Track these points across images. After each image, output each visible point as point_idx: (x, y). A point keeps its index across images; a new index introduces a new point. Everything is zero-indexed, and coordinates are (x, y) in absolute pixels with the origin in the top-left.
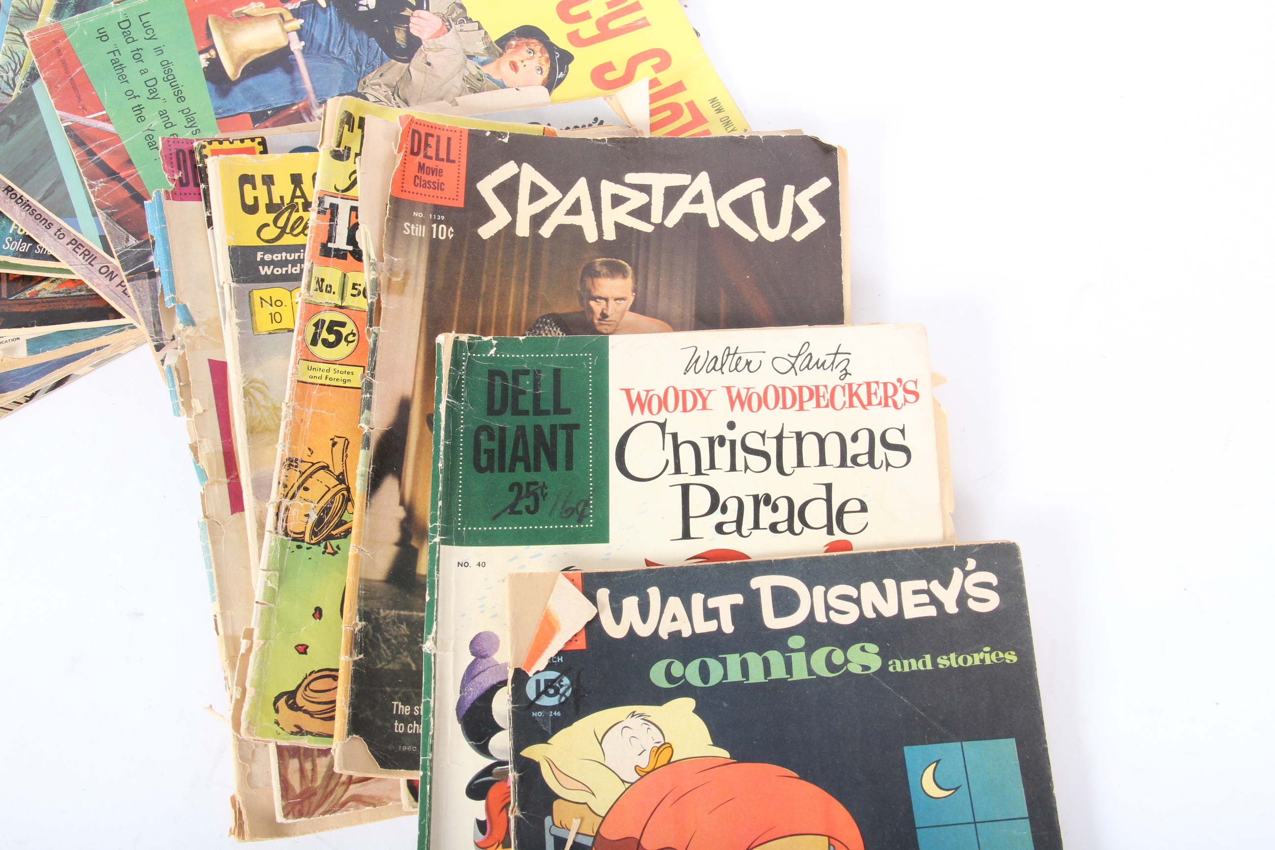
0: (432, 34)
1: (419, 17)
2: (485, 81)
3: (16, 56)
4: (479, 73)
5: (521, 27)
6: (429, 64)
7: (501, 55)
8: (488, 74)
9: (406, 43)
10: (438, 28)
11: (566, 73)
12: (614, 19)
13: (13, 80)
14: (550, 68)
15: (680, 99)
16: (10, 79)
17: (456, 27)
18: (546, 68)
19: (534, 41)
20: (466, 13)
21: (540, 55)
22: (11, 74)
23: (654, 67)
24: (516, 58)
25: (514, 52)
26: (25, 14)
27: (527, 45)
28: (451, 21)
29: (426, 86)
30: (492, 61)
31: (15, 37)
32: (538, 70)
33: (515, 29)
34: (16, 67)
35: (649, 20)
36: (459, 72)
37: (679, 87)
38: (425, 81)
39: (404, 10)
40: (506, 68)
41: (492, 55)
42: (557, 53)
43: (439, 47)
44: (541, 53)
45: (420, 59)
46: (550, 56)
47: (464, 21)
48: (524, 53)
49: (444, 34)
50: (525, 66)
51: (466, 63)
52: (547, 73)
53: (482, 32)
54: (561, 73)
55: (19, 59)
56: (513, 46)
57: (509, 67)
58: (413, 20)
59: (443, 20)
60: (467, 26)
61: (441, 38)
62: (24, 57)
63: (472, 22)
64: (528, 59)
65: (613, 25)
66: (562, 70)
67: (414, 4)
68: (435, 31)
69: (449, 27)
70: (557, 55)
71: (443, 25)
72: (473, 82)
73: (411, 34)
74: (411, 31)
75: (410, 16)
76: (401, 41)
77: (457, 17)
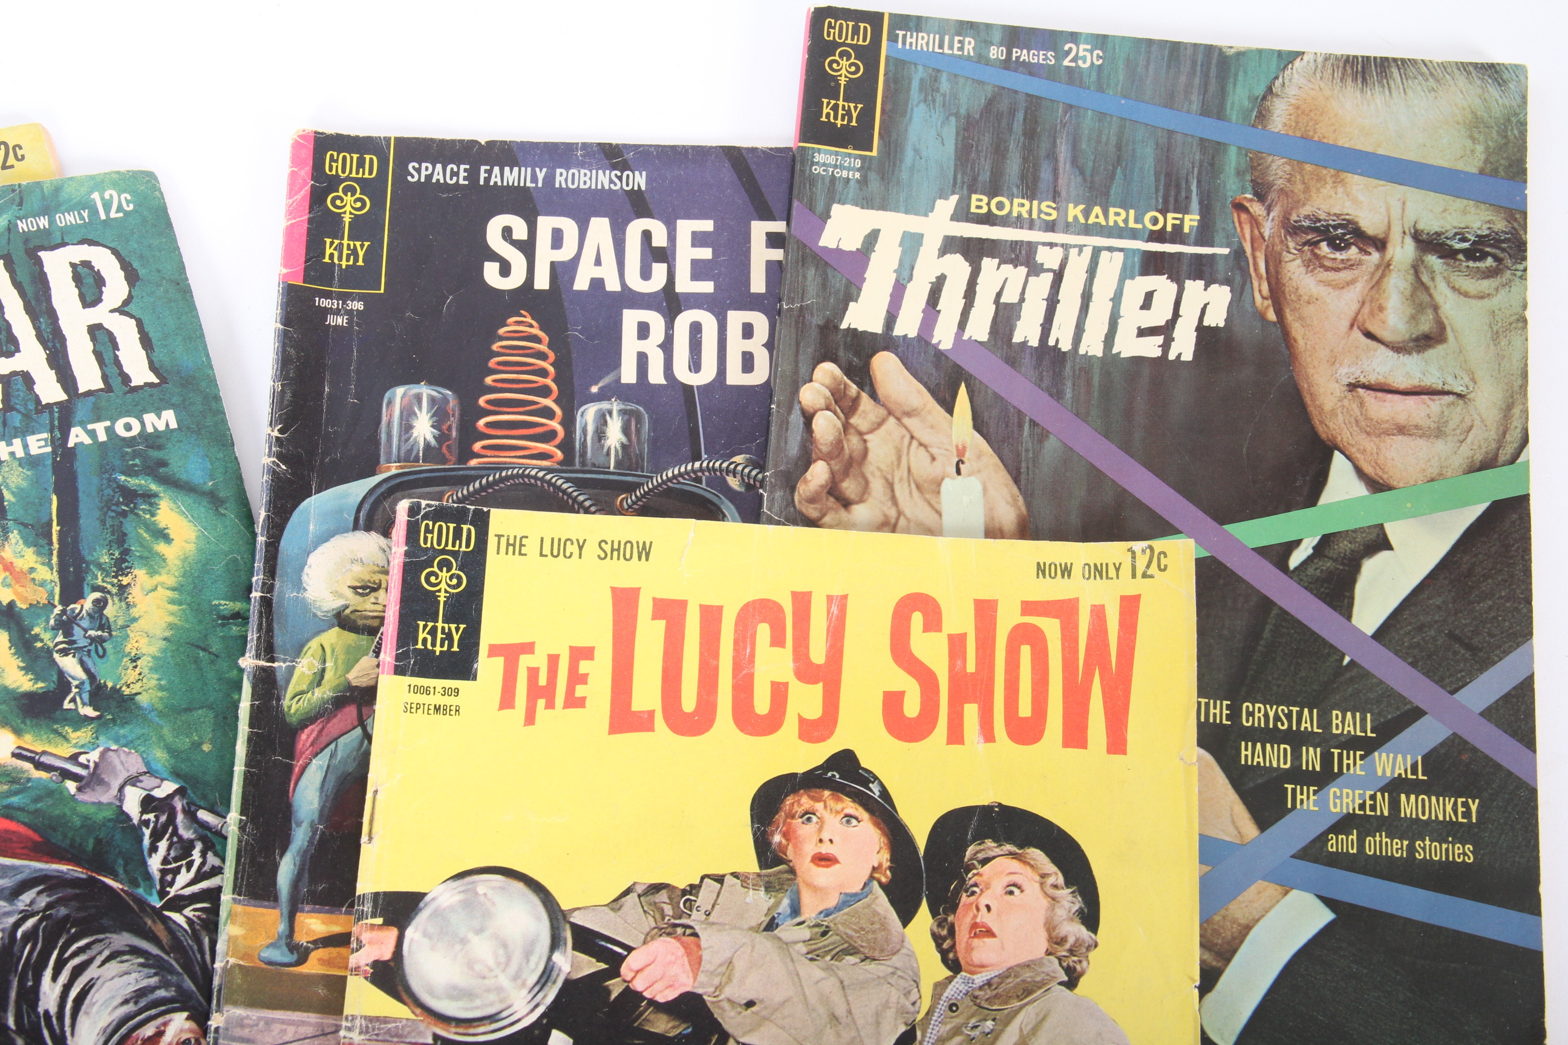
0: (688, 967)
1: (638, 972)
2: (832, 925)
4: (810, 927)
5: (752, 809)
6: (750, 1004)
7: (792, 871)
8: (821, 913)
9: (684, 1022)
10: (681, 951)
11: (876, 778)
12: (807, 647)
14: (854, 801)
15: (1008, 619)
17: (695, 919)
18: (850, 806)
19: (789, 801)
20: (674, 888)
21: (819, 806)
23: (926, 629)
24: (811, 849)
25: (795, 846)
27: (793, 817)
28: (678, 922)
29: (793, 1031)
30: (798, 893)
32: (848, 822)
33: (752, 822)
35: (837, 592)
36: (792, 960)
37: (985, 611)
38: (783, 1028)
39: (609, 992)
40: (821, 876)
41: (786, 887)
42: (830, 774)
43: (723, 969)
44: (818, 800)
45: (732, 1014)
46: (832, 789)
47: (688, 900)
48: (805, 831)
49: (699, 946)
50: (831, 841)
51: (779, 939)
52: (861, 809)
53: (729, 880)
54: (871, 785)
56: (784, 842)
57: (821, 869)
58: (638, 985)
59: (669, 934)
60: (704, 899)
61: (706, 955)
63: (699, 886)
64: (820, 830)
65: (818, 654)
66: (865, 782)
67: (603, 966)
68: (686, 959)
69: (688, 931)
70: (834, 776)
71: (677, 938)
72: (825, 947)
73: (667, 1003)
74: (661, 999)
75: (628, 987)
76: (673, 1027)
77: (675, 906)
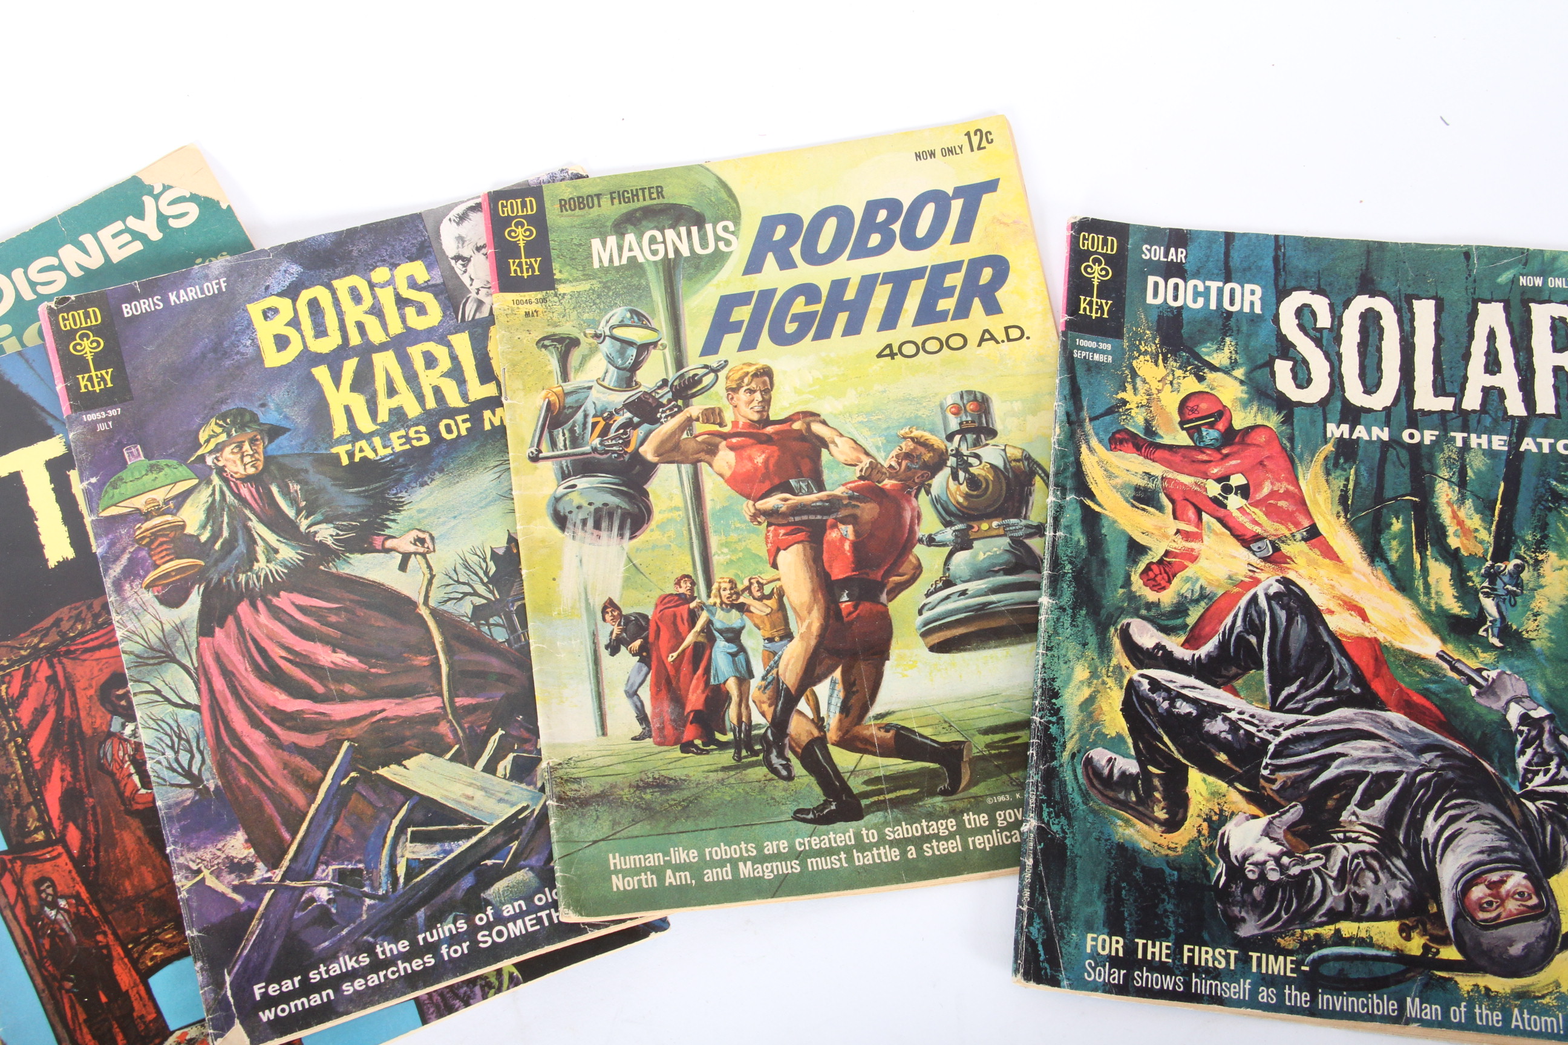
3: (164, 725)
13: (177, 760)
16: (172, 761)
22: (170, 754)
26: (148, 658)
31: (149, 696)
34: (172, 741)
55: (171, 728)
62: (176, 721)
